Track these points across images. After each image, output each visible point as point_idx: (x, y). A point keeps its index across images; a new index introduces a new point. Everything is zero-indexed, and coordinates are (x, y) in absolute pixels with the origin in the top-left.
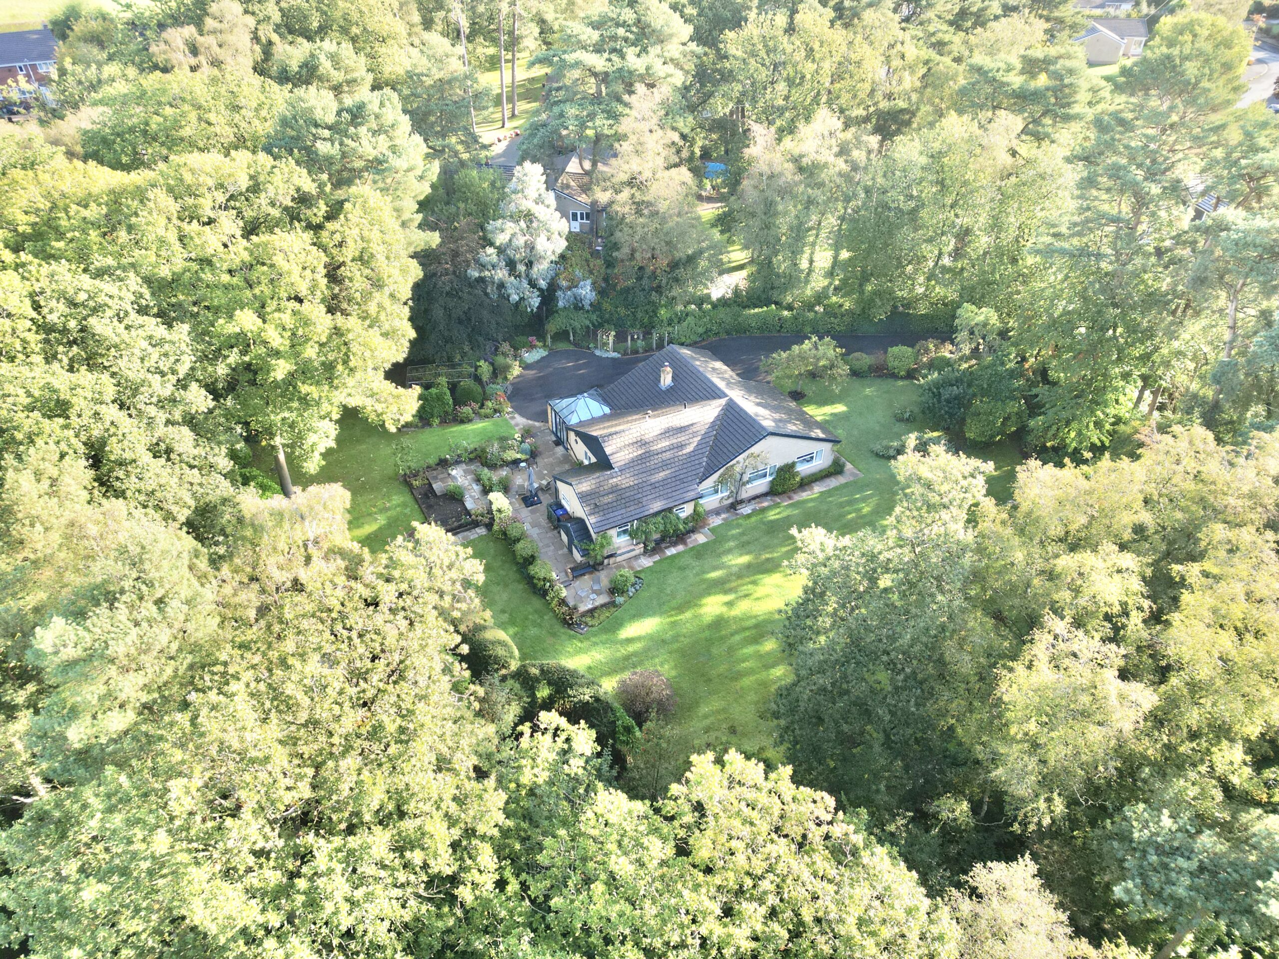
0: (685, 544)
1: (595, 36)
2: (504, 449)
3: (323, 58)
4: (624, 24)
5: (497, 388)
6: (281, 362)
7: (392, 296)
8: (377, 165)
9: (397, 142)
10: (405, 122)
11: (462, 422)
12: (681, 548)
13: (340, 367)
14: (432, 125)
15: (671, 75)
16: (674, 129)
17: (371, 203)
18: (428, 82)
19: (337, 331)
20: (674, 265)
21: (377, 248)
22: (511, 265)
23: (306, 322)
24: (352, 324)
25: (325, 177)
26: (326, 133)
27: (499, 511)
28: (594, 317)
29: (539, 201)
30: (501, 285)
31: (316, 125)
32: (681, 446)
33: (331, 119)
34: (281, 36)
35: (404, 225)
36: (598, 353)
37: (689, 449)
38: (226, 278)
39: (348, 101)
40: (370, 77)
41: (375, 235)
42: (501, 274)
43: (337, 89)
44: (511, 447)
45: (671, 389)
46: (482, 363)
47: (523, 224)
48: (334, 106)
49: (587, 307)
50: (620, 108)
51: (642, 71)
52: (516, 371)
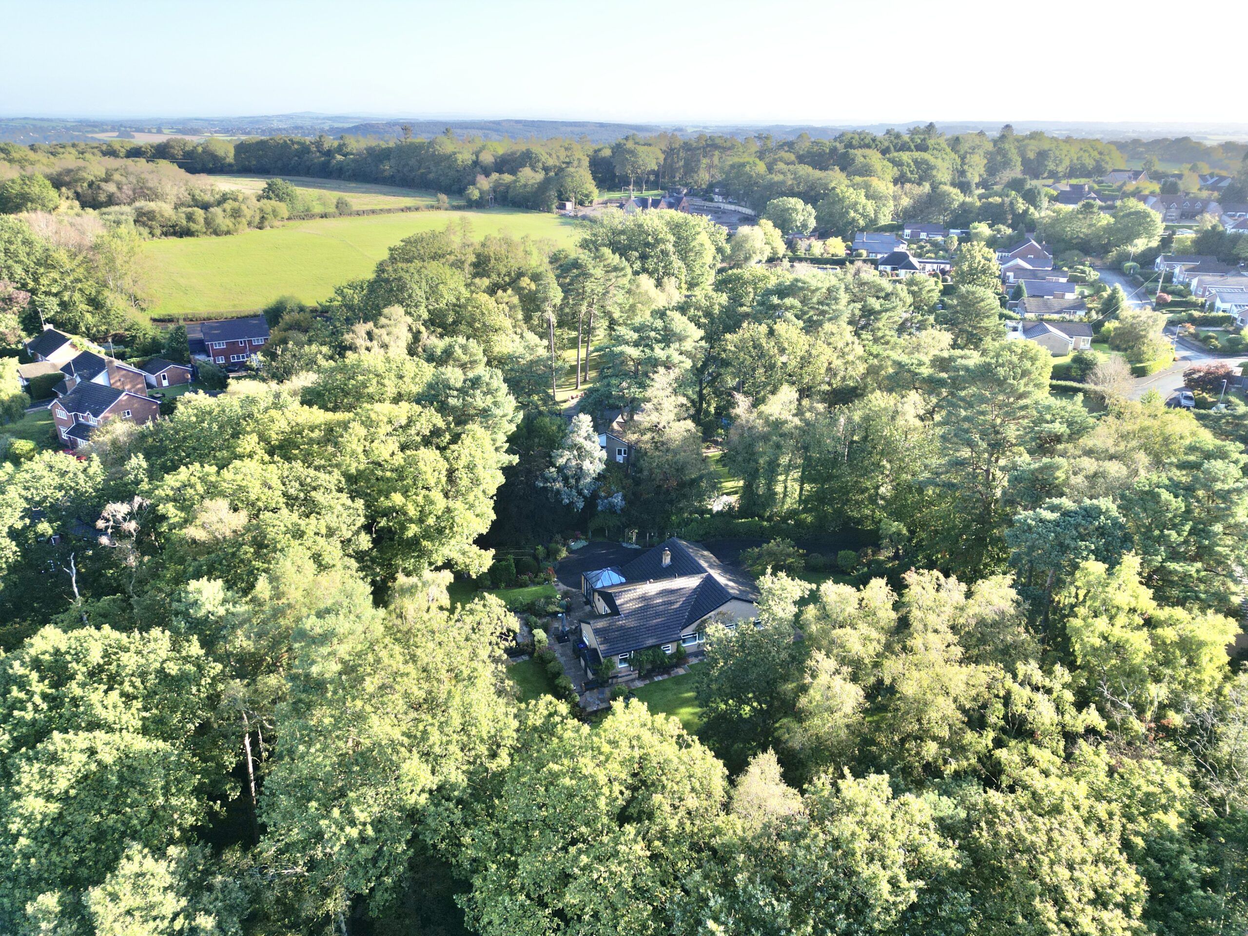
0: (669, 674)
1: (635, 336)
2: (548, 603)
3: (457, 348)
4: (655, 330)
5: (549, 565)
6: (413, 526)
7: (484, 492)
8: (485, 413)
9: (498, 399)
10: (504, 388)
11: (521, 586)
12: (666, 676)
13: (447, 531)
14: (524, 388)
15: (682, 362)
16: (684, 395)
17: (478, 435)
18: (523, 362)
19: (448, 510)
20: (682, 485)
21: (479, 462)
22: (566, 479)
23: (432, 503)
24: (458, 505)
25: (451, 419)
26: (455, 393)
27: (539, 642)
28: (624, 520)
29: (588, 438)
30: (558, 492)
31: (450, 389)
32: (671, 603)
33: (459, 385)
34: (427, 328)
35: (497, 449)
36: (625, 545)
37: (677, 606)
38: (388, 474)
39: (470, 375)
40: (485, 359)
41: (478, 454)
42: (558, 485)
43: (463, 366)
44: (553, 603)
45: (669, 567)
46: (540, 547)
47: (575, 452)
48: (462, 378)
49: (619, 512)
50: (648, 382)
51: (664, 359)
52: (564, 554)
